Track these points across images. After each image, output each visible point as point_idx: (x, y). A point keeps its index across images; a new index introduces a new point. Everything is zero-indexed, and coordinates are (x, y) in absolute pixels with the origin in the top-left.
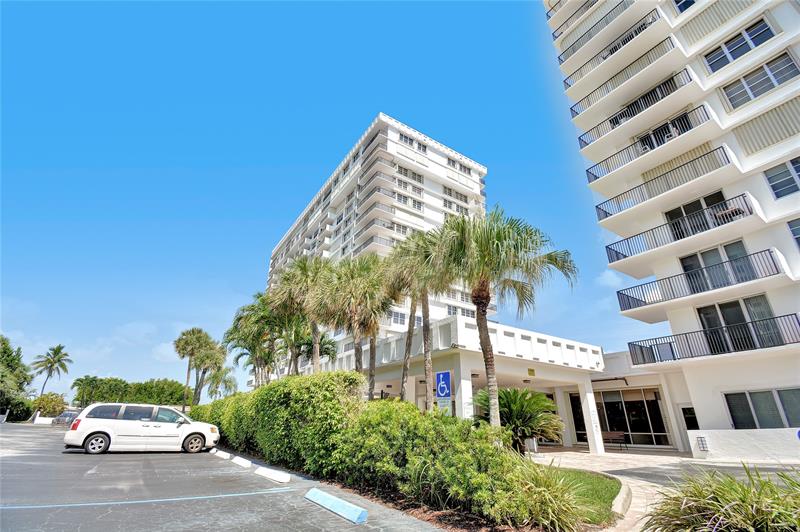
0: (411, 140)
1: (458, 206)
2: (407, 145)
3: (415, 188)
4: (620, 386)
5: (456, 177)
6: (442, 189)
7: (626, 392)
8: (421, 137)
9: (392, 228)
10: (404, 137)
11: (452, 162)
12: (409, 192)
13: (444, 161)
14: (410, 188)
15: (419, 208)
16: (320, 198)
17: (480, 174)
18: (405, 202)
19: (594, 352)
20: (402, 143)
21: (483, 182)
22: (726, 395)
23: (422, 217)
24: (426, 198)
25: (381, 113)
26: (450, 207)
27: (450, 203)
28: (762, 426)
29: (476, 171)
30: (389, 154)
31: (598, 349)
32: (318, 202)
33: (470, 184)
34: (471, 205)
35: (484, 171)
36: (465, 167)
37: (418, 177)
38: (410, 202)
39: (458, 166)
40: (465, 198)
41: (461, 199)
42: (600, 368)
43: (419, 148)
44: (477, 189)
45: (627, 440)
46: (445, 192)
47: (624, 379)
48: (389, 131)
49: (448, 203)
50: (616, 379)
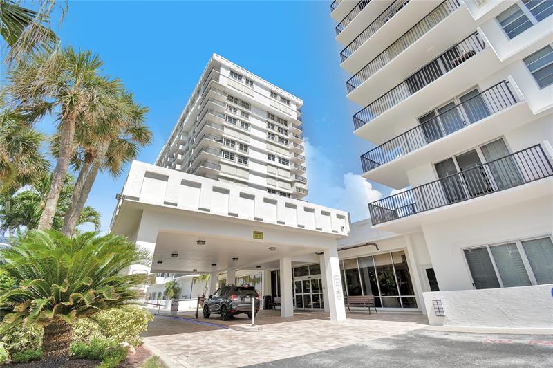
0: (241, 77)
1: (279, 128)
2: (237, 80)
3: (243, 113)
4: (371, 251)
5: (277, 106)
6: (266, 114)
7: (377, 257)
8: (249, 75)
9: (220, 141)
10: (233, 73)
11: (274, 94)
12: (238, 115)
13: (268, 94)
14: (239, 113)
15: (247, 128)
16: (178, 126)
17: (297, 105)
18: (235, 123)
19: (339, 216)
20: (233, 78)
21: (299, 110)
22: (466, 252)
23: (249, 135)
24: (252, 121)
25: (214, 54)
26: (273, 129)
27: (273, 125)
28: (506, 285)
29: (294, 103)
30: (222, 86)
31: (345, 214)
32: (177, 130)
33: (289, 111)
34: (290, 127)
35: (301, 102)
36: (285, 99)
37: (246, 104)
38: (238, 123)
39: (279, 98)
40: (285, 122)
41: (282, 123)
42: (345, 232)
43: (247, 83)
44: (294, 116)
45: (377, 303)
46: (269, 117)
47: (374, 244)
48: (222, 69)
49: (270, 125)
50: (367, 244)
